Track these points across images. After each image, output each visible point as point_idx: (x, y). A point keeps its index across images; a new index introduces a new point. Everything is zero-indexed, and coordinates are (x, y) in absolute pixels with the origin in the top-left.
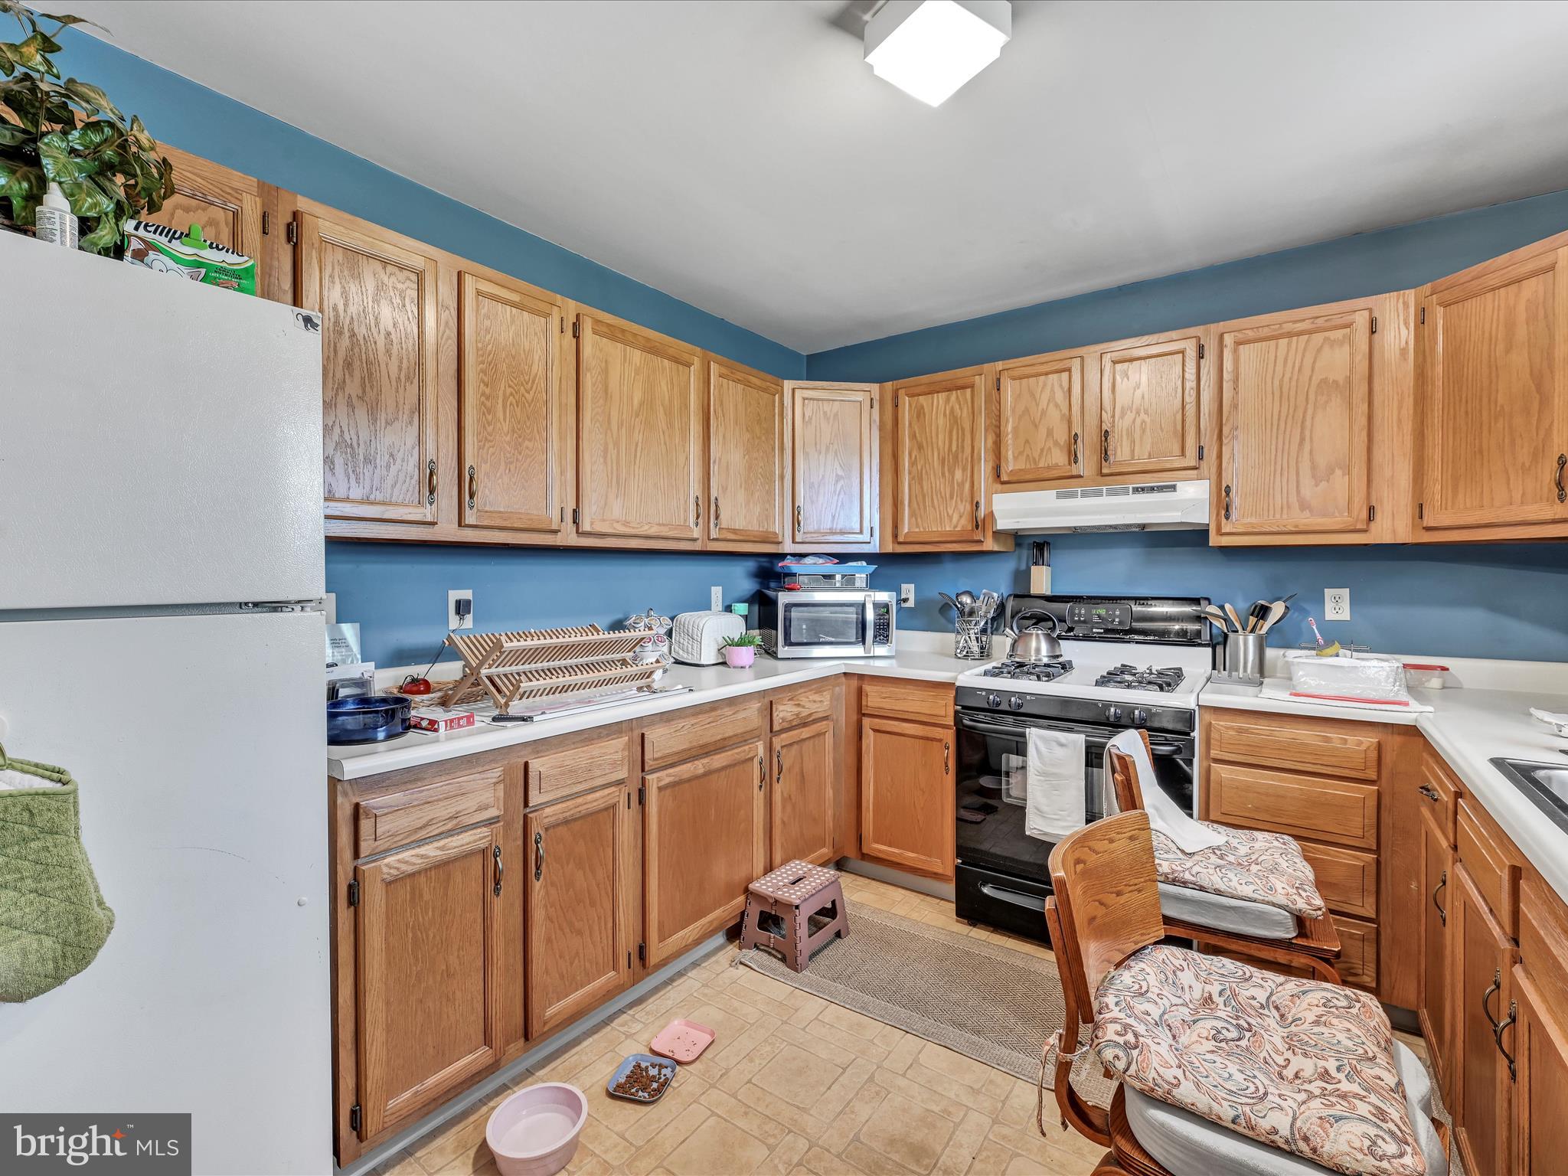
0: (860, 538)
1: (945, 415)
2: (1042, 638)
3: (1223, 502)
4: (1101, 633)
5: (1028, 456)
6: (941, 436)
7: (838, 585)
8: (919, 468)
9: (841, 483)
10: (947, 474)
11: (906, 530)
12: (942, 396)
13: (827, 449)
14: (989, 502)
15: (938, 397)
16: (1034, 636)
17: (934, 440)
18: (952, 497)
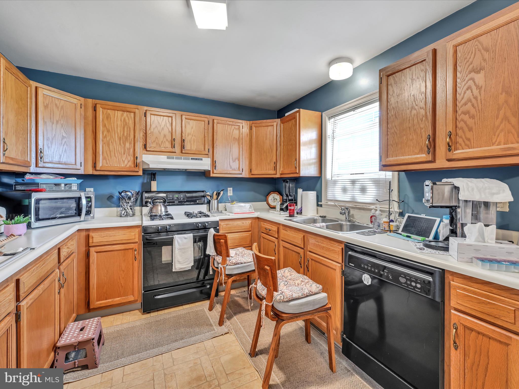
0: (74, 167)
1: (121, 120)
2: (162, 206)
3: (214, 164)
4: (177, 203)
5: (157, 142)
6: (119, 128)
7: (63, 189)
8: (108, 139)
9: (65, 140)
10: (122, 144)
11: (101, 165)
12: (120, 113)
13: (57, 122)
14: (141, 157)
15: (118, 113)
16: (159, 205)
17: (116, 129)
18: (124, 154)
